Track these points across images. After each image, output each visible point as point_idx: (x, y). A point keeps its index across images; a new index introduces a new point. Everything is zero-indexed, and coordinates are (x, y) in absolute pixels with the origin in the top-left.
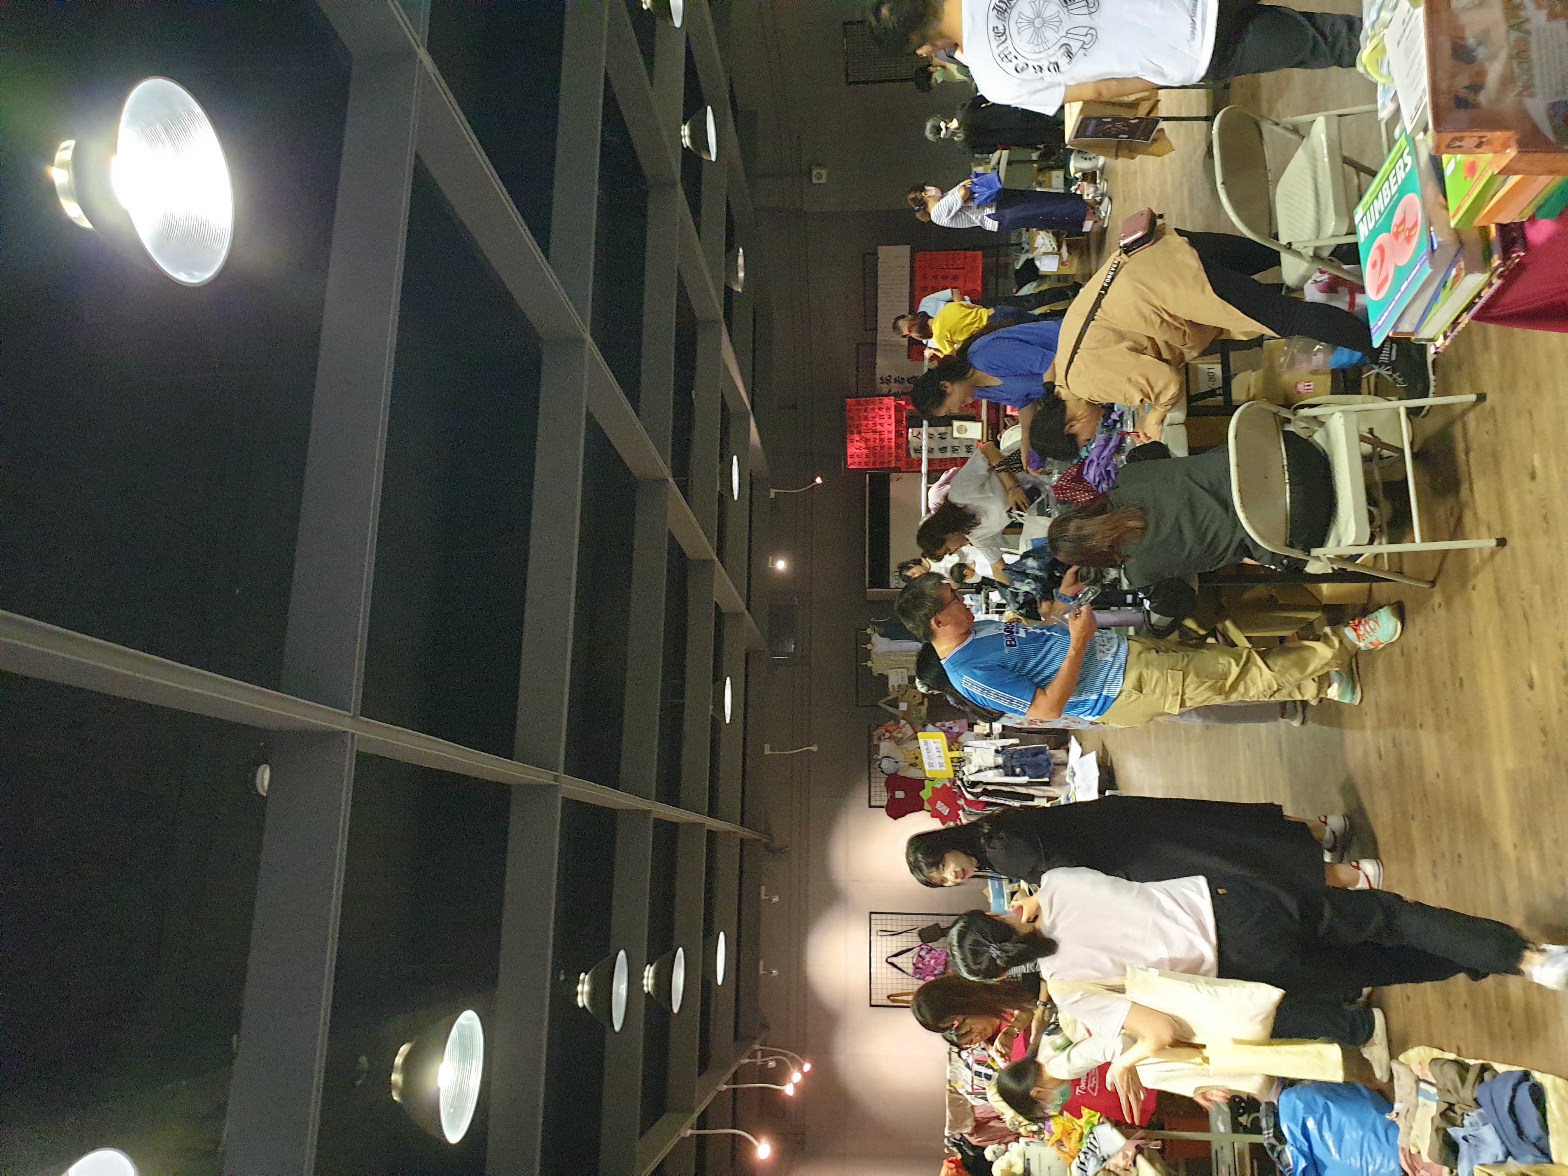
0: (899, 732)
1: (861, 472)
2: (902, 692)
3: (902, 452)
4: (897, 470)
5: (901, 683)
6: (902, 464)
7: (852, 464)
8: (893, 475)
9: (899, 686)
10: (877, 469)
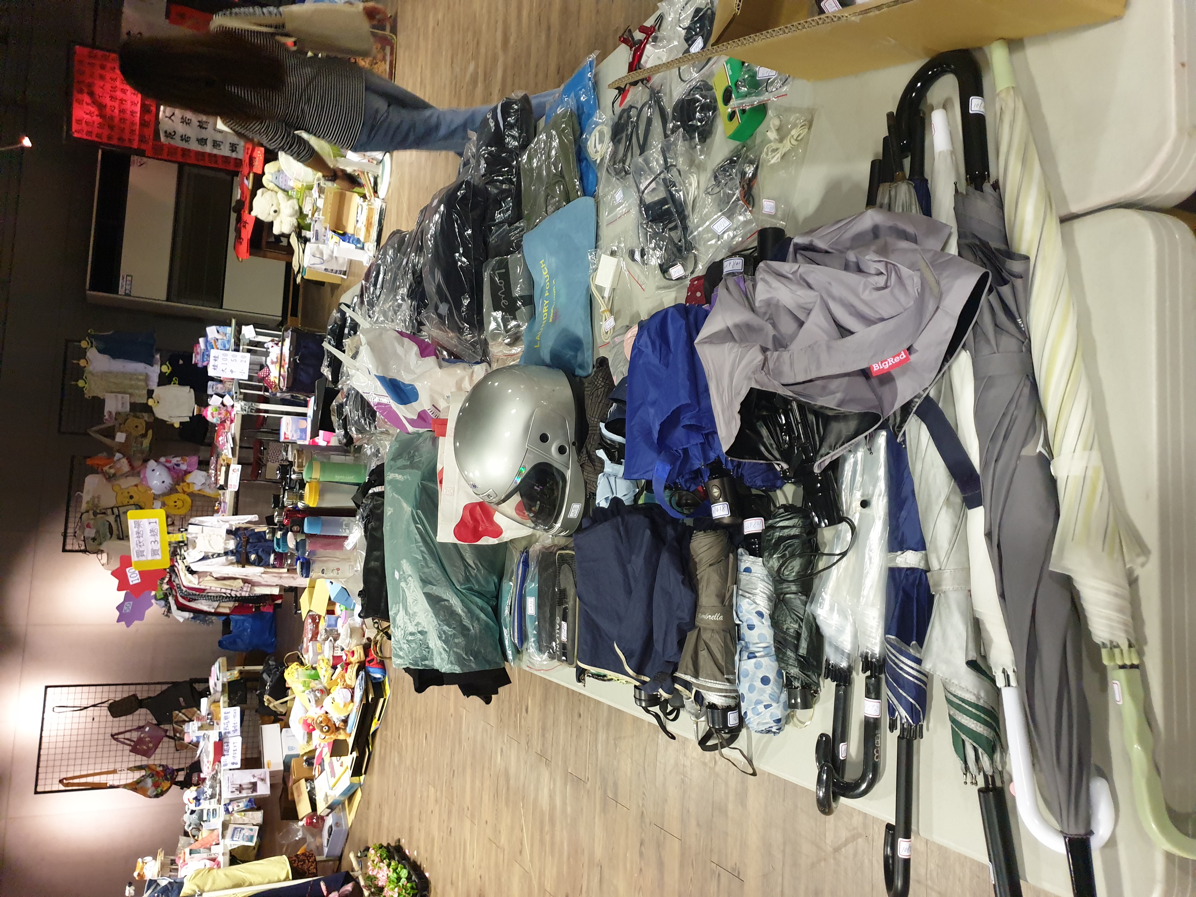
0: (110, 468)
1: (91, 146)
2: (120, 420)
3: (149, 132)
4: (141, 153)
5: (120, 409)
6: (147, 147)
7: (78, 131)
8: (134, 158)
9: (118, 413)
10: (113, 146)
